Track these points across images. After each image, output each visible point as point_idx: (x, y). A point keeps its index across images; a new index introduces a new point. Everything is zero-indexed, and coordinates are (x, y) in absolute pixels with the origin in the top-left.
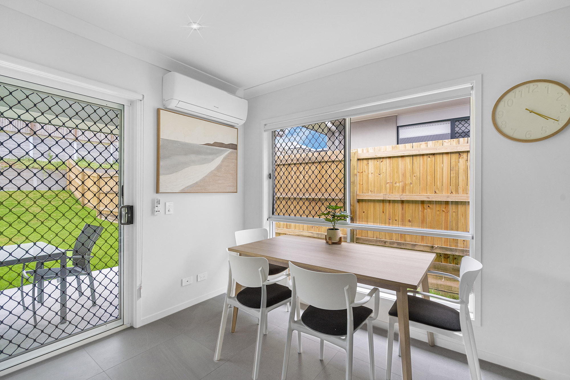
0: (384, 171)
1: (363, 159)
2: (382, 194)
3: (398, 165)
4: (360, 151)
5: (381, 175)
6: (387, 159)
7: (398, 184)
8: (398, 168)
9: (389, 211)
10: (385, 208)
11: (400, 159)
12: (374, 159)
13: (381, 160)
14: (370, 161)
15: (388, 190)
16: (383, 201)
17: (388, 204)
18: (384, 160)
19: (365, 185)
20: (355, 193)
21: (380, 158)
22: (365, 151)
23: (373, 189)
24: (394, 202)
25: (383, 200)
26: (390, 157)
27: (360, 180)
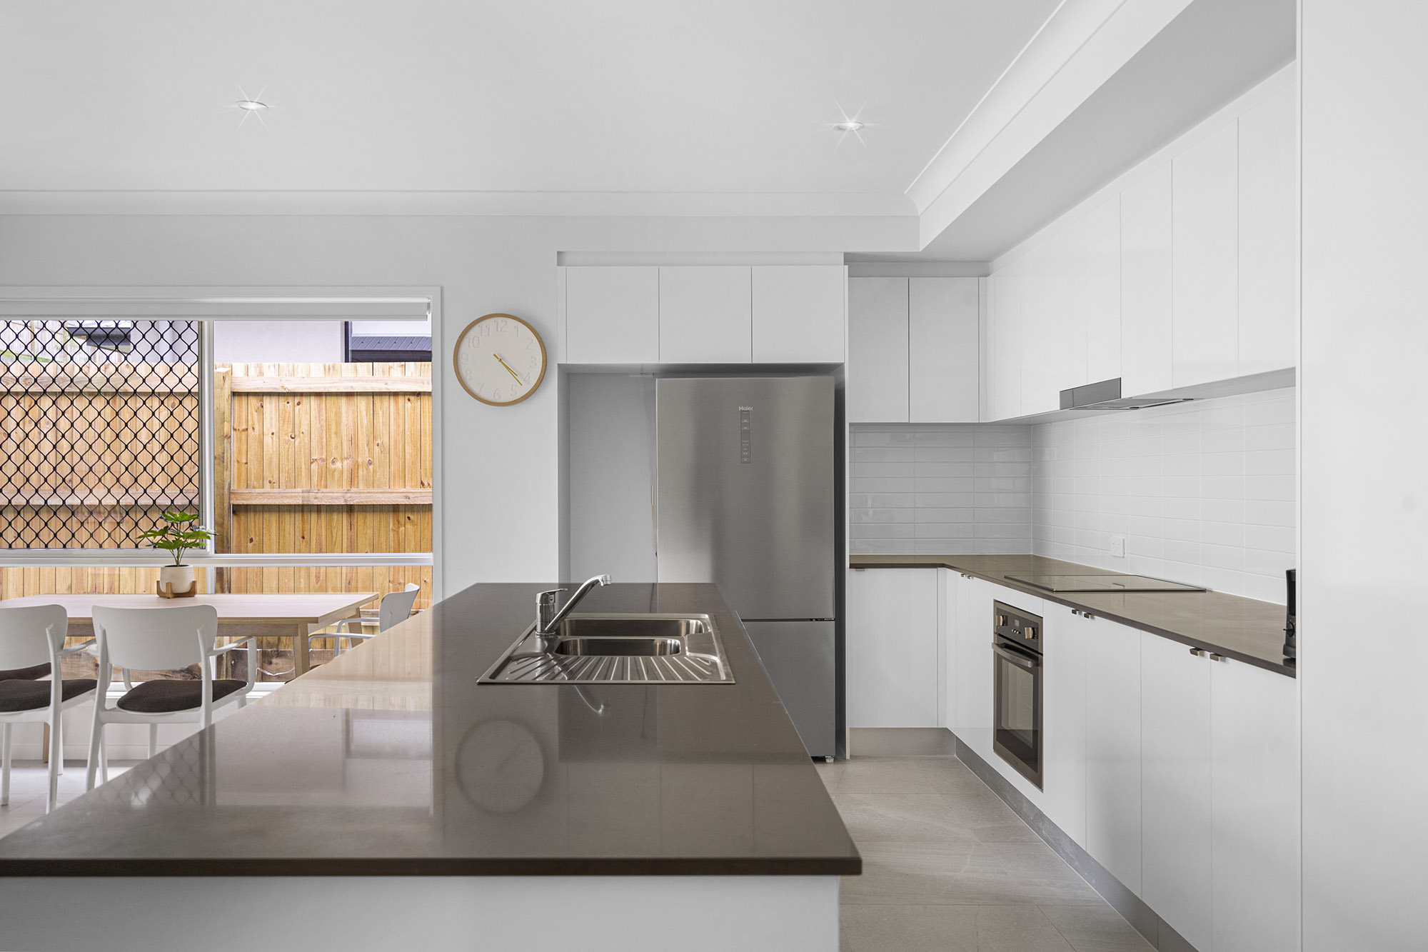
0: (305, 428)
1: (248, 394)
2: (300, 490)
3: (338, 415)
4: (239, 371)
5: (297, 440)
6: (313, 398)
7: (338, 464)
8: (338, 423)
9: (319, 535)
10: (307, 527)
11: (343, 400)
12: (279, 394)
13: (297, 399)
14: (267, 400)
15: (315, 480)
16: (303, 509)
17: (314, 516)
18: (305, 400)
19: (253, 466)
20: (227, 487)
21: (294, 394)
22: (252, 372)
23: (276, 476)
24: (331, 509)
25: (303, 505)
26: (318, 395)
27: (240, 451)
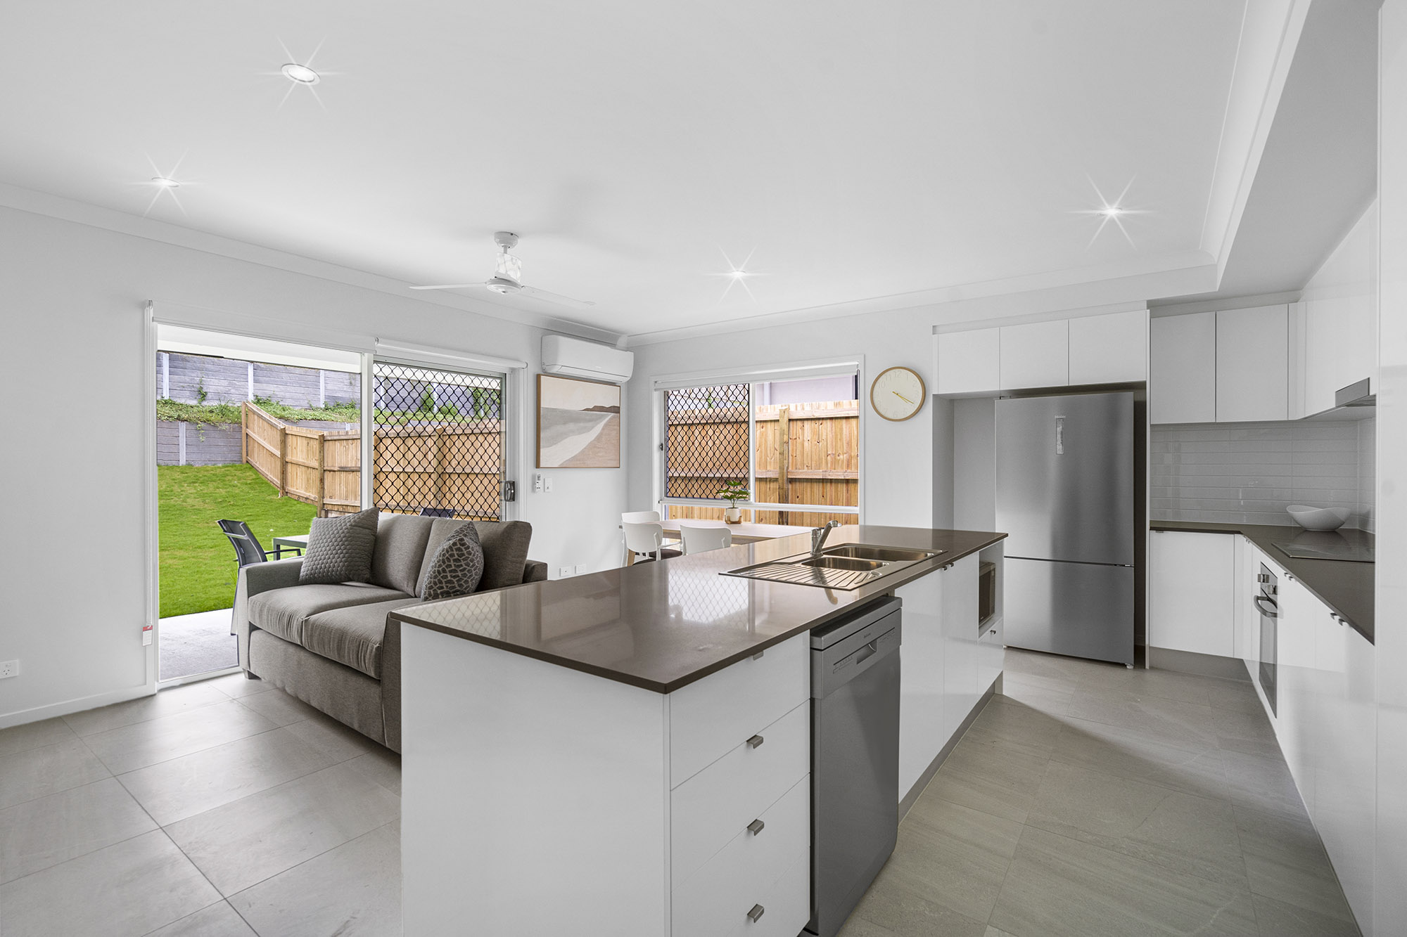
0: (824, 437)
1: (797, 420)
2: (821, 471)
3: (841, 429)
4: (792, 409)
5: (821, 443)
6: (828, 421)
7: (841, 457)
8: (841, 434)
9: (831, 496)
10: (825, 491)
11: (844, 421)
12: (812, 419)
13: (821, 422)
14: (806, 422)
15: (829, 465)
16: (823, 481)
17: (829, 484)
18: (824, 422)
19: (799, 458)
20: (785, 469)
21: (819, 419)
22: (799, 408)
23: (810, 463)
24: (837, 481)
25: (823, 479)
26: (831, 419)
27: (793, 450)
